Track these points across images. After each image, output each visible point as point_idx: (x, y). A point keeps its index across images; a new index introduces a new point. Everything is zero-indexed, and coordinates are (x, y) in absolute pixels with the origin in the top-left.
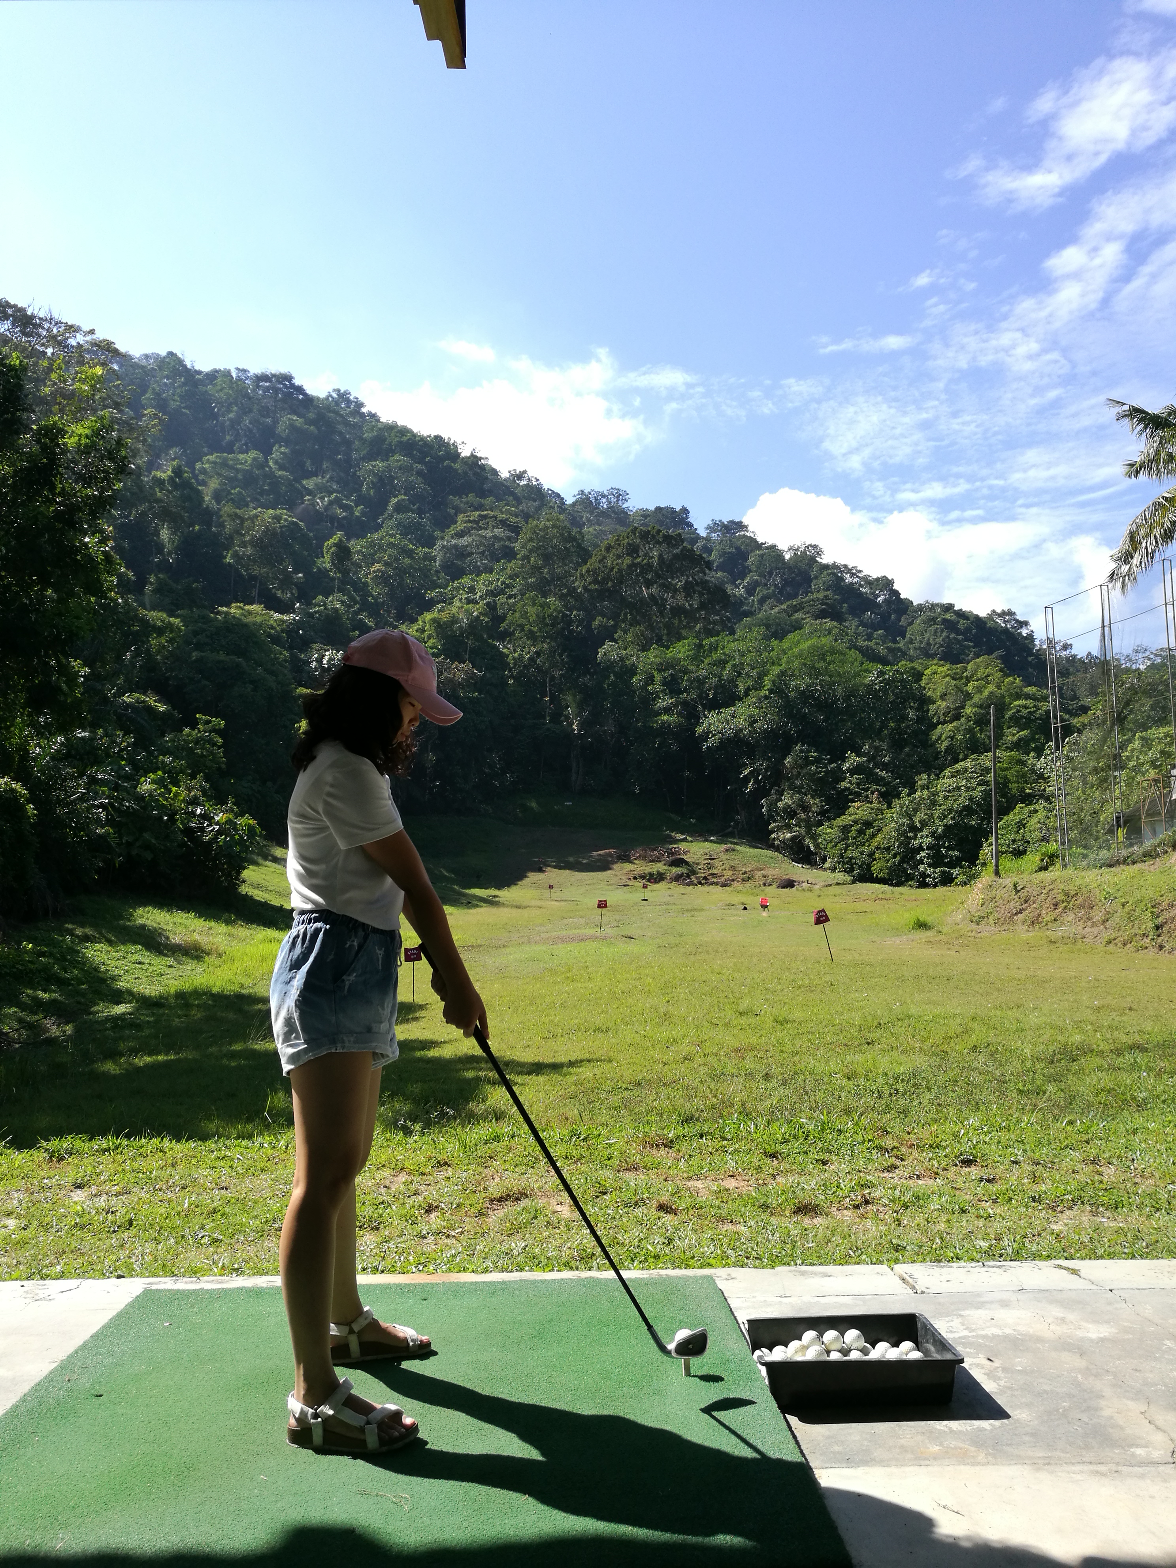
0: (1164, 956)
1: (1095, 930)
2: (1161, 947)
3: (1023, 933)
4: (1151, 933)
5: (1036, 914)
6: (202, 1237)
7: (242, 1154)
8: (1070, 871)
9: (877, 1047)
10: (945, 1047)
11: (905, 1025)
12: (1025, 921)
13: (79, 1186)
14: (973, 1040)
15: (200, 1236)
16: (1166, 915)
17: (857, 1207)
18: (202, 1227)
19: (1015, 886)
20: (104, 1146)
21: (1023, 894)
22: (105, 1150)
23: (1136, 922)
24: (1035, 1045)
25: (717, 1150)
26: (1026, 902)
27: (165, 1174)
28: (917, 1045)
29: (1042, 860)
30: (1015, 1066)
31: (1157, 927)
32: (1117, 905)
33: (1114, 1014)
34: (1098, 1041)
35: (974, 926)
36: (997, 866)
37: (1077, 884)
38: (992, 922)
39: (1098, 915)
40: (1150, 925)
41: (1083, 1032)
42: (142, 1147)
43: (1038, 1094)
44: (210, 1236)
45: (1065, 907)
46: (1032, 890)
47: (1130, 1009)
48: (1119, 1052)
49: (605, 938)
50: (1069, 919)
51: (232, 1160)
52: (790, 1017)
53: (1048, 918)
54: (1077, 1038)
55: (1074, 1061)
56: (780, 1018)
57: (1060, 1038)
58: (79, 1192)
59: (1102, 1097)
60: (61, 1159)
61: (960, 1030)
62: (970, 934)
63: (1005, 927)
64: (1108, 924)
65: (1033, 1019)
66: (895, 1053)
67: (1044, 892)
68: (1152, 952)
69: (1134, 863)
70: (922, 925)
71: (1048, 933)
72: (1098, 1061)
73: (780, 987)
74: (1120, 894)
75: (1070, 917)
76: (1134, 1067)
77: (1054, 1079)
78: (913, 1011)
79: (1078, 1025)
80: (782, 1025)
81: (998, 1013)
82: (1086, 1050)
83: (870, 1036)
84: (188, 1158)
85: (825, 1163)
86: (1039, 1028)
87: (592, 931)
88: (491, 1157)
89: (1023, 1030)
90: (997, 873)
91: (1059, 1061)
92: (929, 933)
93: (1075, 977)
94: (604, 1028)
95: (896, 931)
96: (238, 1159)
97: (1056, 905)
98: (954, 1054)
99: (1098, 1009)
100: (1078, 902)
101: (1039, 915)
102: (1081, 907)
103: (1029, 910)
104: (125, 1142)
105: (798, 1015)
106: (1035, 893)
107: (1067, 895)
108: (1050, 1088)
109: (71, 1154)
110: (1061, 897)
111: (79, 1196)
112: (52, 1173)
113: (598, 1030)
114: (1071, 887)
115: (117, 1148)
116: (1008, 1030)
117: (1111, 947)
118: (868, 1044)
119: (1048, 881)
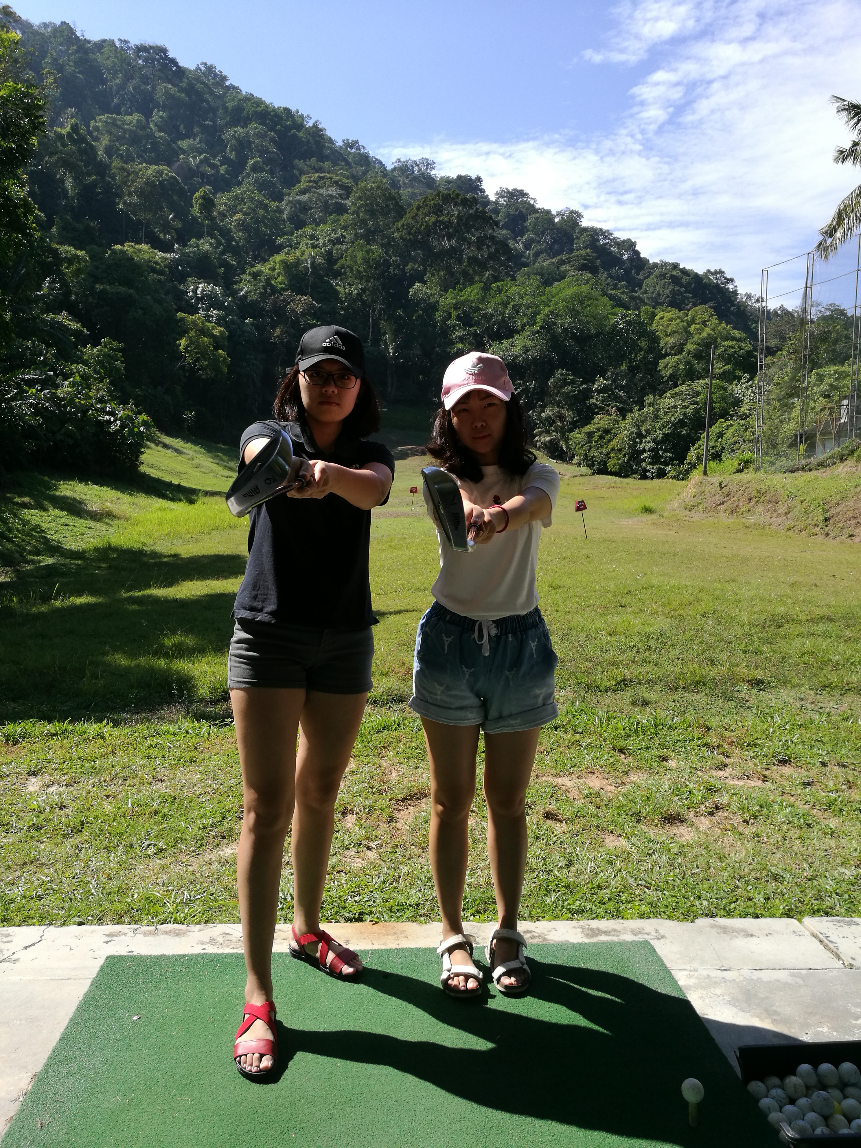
0: (829, 541)
1: (779, 520)
2: (827, 535)
3: (724, 518)
4: (821, 524)
5: (735, 505)
6: (149, 845)
7: (171, 742)
8: (761, 474)
9: (629, 609)
10: (681, 612)
11: (650, 591)
12: (726, 510)
13: (33, 773)
14: (702, 607)
15: (146, 844)
16: (833, 511)
17: (711, 814)
18: (148, 834)
19: (720, 484)
20: (52, 731)
21: (726, 490)
22: (54, 735)
23: (811, 515)
24: (750, 613)
25: (573, 744)
26: (728, 496)
27: (106, 763)
28: (660, 609)
29: (740, 464)
30: (736, 630)
31: (826, 520)
32: (797, 502)
33: (804, 589)
34: (798, 611)
35: (687, 512)
36: (705, 467)
37: (767, 484)
38: (701, 510)
39: (782, 509)
40: (821, 518)
41: (785, 604)
42: (85, 732)
43: (756, 653)
44: (155, 845)
45: (757, 502)
46: (733, 487)
47: (816, 586)
48: (813, 621)
49: (415, 515)
50: (760, 510)
51: (163, 748)
52: (560, 583)
53: (744, 509)
54: (781, 609)
55: (780, 627)
56: (554, 585)
57: (769, 609)
58: (33, 779)
59: (806, 658)
60: (15, 743)
61: (692, 598)
62: (685, 518)
63: (710, 514)
64: (789, 516)
65: (746, 593)
66: (643, 616)
67: (742, 489)
68: (820, 538)
69: (810, 470)
70: (648, 510)
71: (744, 520)
72: (800, 629)
73: (549, 558)
74: (799, 493)
75: (760, 508)
76: (826, 635)
77: (768, 642)
78: (655, 581)
79: (781, 598)
80: (555, 589)
81: (719, 585)
82: (788, 619)
83: (624, 601)
84: (126, 746)
85: (665, 759)
86: (752, 600)
87: (405, 510)
88: (384, 747)
89: (740, 601)
90: (705, 473)
91: (769, 627)
92: (654, 516)
93: (769, 557)
94: (422, 588)
95: (629, 514)
96: (170, 747)
97: (750, 499)
98: (688, 618)
99: (792, 585)
100: (767, 498)
101: (737, 506)
102: (769, 501)
103: (730, 502)
104: (70, 727)
105: (568, 582)
106: (735, 490)
107: (759, 492)
108: (765, 648)
109: (25, 738)
110: (754, 494)
111: (34, 785)
112: (10, 757)
113: (418, 589)
114: (763, 487)
115: (63, 733)
116: (728, 600)
117: (791, 533)
118: (622, 606)
119: (745, 481)
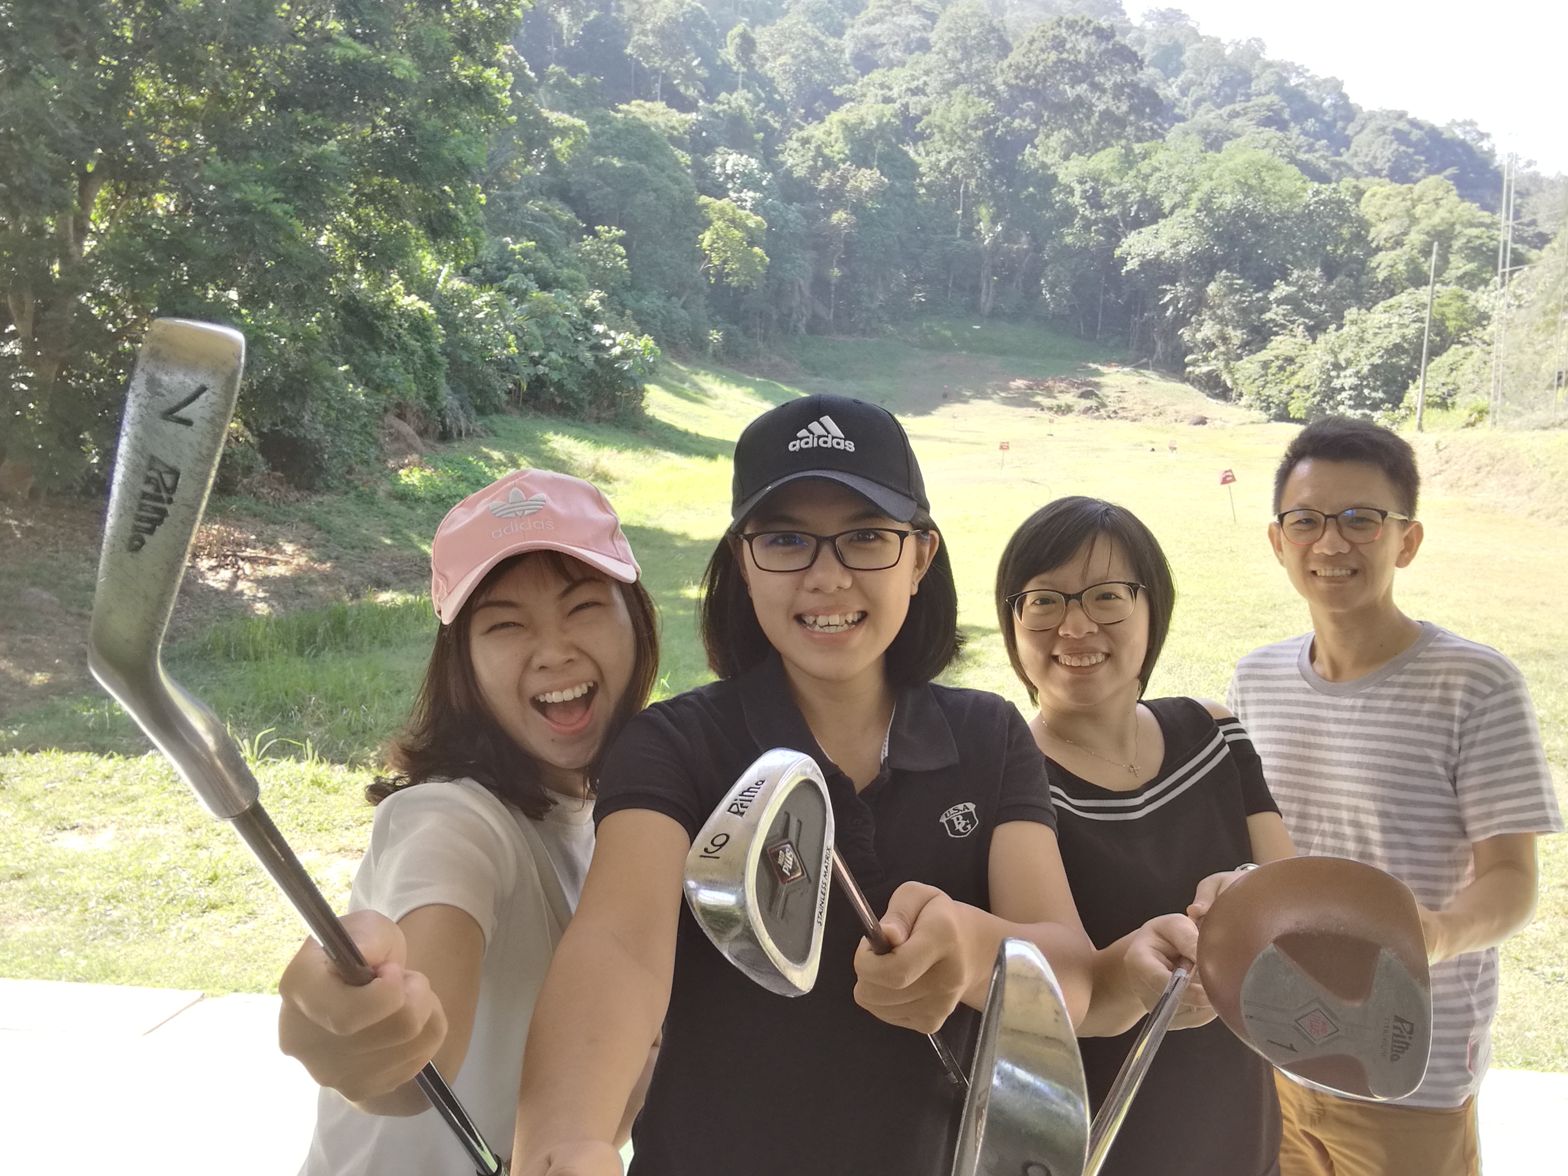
1: (1518, 499)
5: (1456, 477)
8: (1499, 431)
12: (1444, 483)
19: (1437, 445)
21: (1445, 454)
26: (1447, 462)
29: (1470, 415)
32: (1545, 474)
36: (1421, 419)
37: (1506, 446)
39: (1523, 483)
45: (1489, 472)
46: (1455, 450)
50: (1492, 485)
53: (1469, 483)
64: (1532, 494)
67: (1468, 453)
71: (1467, 499)
74: (1551, 461)
75: (1492, 482)
90: (1420, 427)
97: (1479, 469)
100: (1504, 467)
101: (1459, 478)
102: (1507, 472)
103: (1449, 472)
106: (1458, 454)
107: (1493, 458)
110: (1485, 460)
114: (1499, 450)
117: (1533, 519)
119: (1474, 440)
